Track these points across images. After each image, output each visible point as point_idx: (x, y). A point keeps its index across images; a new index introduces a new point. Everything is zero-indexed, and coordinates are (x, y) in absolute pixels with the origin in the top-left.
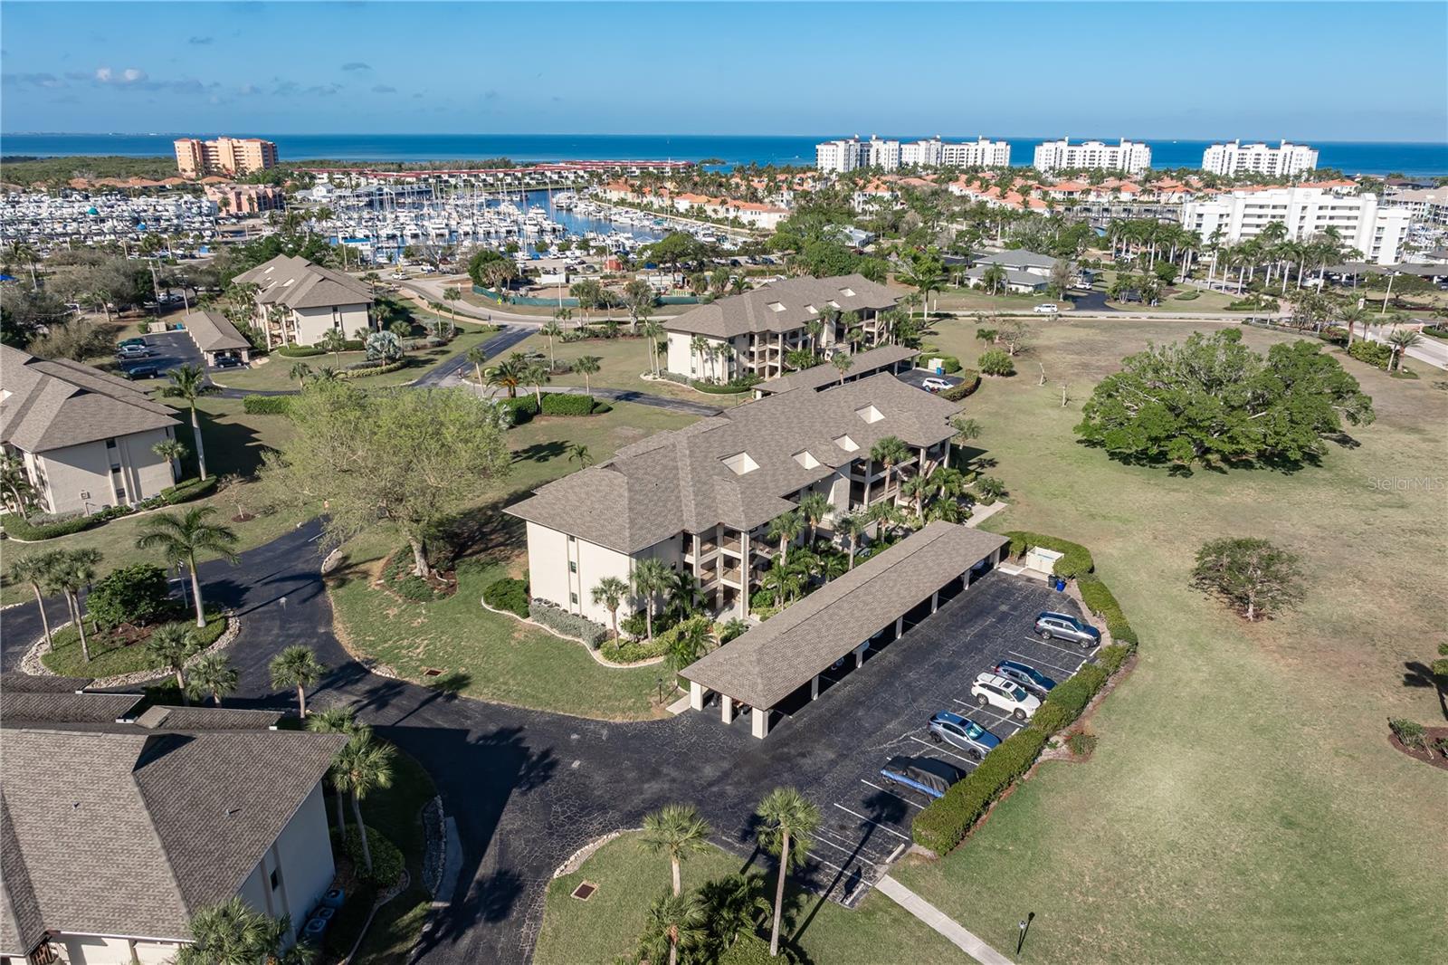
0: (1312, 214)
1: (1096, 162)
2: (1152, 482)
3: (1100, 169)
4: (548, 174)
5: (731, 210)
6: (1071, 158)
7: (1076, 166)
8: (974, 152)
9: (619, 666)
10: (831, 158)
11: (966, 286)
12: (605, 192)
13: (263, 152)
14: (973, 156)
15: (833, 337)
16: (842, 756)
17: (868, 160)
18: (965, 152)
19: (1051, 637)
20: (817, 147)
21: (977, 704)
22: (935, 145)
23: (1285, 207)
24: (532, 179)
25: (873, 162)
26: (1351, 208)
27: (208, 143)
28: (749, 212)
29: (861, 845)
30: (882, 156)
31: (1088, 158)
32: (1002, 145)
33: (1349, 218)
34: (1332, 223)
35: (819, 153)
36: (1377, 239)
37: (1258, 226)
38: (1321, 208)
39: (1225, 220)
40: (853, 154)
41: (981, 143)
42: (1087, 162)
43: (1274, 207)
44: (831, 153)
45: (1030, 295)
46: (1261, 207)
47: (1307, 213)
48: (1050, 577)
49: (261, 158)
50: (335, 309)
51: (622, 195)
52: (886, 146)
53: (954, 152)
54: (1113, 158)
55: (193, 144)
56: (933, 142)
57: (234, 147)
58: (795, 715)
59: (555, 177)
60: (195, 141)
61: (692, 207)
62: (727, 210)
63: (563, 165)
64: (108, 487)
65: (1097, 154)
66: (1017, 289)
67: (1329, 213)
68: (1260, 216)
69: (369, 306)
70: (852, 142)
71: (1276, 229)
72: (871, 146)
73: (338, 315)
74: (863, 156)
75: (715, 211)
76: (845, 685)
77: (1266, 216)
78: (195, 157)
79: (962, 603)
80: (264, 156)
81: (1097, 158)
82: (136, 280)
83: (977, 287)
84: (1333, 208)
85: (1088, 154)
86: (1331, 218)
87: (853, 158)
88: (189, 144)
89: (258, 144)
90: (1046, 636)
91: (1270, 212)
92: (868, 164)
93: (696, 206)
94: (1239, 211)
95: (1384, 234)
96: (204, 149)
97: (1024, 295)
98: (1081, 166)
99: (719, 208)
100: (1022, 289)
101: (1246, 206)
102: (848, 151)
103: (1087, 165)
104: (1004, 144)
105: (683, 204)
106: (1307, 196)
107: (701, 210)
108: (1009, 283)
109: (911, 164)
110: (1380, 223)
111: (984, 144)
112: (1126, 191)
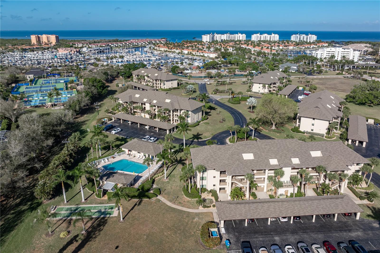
0: (340, 53)
1: (266, 39)
3: (267, 40)
5: (201, 53)
6: (260, 38)
7: (262, 40)
8: (237, 37)
12: (159, 48)
13: (56, 38)
18: (235, 37)
20: (202, 36)
22: (228, 35)
23: (334, 52)
26: (347, 52)
28: (206, 54)
30: (217, 38)
31: (264, 38)
32: (244, 35)
33: (347, 54)
34: (344, 55)
35: (203, 37)
36: (353, 58)
37: (329, 56)
38: (342, 52)
39: (322, 55)
40: (211, 37)
41: (239, 34)
42: (264, 39)
43: (332, 52)
44: (206, 37)
46: (329, 52)
47: (339, 53)
49: (55, 40)
50: (172, 80)
52: (218, 35)
54: (270, 38)
57: (47, 37)
59: (136, 44)
60: (36, 35)
61: (189, 52)
63: (132, 40)
65: (266, 37)
67: (343, 53)
68: (329, 54)
71: (333, 57)
72: (215, 35)
74: (213, 38)
77: (330, 54)
78: (36, 40)
81: (266, 38)
83: (282, 71)
84: (344, 52)
85: (264, 37)
86: (344, 54)
87: (211, 38)
91: (331, 53)
92: (214, 40)
94: (325, 52)
95: (355, 57)
96: (39, 37)
97: (293, 73)
98: (263, 40)
99: (196, 52)
101: (327, 52)
102: (210, 37)
103: (264, 40)
105: (185, 52)
106: (339, 49)
108: (289, 70)
109: (223, 40)
110: (354, 55)
112: (281, 46)
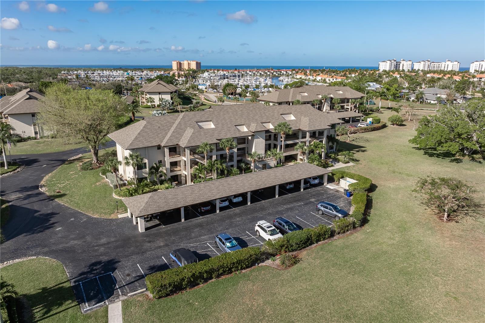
2: (437, 163)
4: (283, 72)
5: (335, 79)
8: (444, 66)
9: (119, 198)
10: (384, 67)
11: (410, 101)
12: (296, 76)
13: (197, 65)
14: (444, 67)
15: (329, 108)
16: (167, 245)
17: (399, 68)
18: (440, 66)
19: (323, 214)
21: (256, 235)
22: (427, 63)
24: (277, 73)
25: (401, 69)
27: (182, 62)
29: (126, 285)
30: (405, 66)
35: (380, 65)
40: (393, 65)
41: (447, 62)
44: (384, 65)
45: (435, 104)
48: (345, 190)
50: (160, 93)
51: (301, 76)
52: (407, 63)
53: (436, 66)
55: (177, 62)
56: (427, 62)
57: (189, 63)
58: (166, 226)
61: (322, 79)
62: (333, 79)
64: (32, 130)
66: (430, 102)
69: (171, 93)
70: (393, 61)
72: (401, 63)
73: (160, 96)
74: (397, 66)
75: (329, 80)
76: (203, 218)
78: (177, 66)
79: (293, 196)
80: (197, 66)
82: (117, 88)
83: (413, 101)
87: (393, 67)
88: (176, 62)
89: (195, 62)
90: (320, 212)
92: (399, 69)
93: (323, 79)
96: (180, 64)
97: (433, 104)
100: (432, 102)
102: (391, 64)
104: (457, 62)
105: (319, 78)
107: (325, 80)
108: (427, 99)
109: (417, 70)
111: (449, 63)
